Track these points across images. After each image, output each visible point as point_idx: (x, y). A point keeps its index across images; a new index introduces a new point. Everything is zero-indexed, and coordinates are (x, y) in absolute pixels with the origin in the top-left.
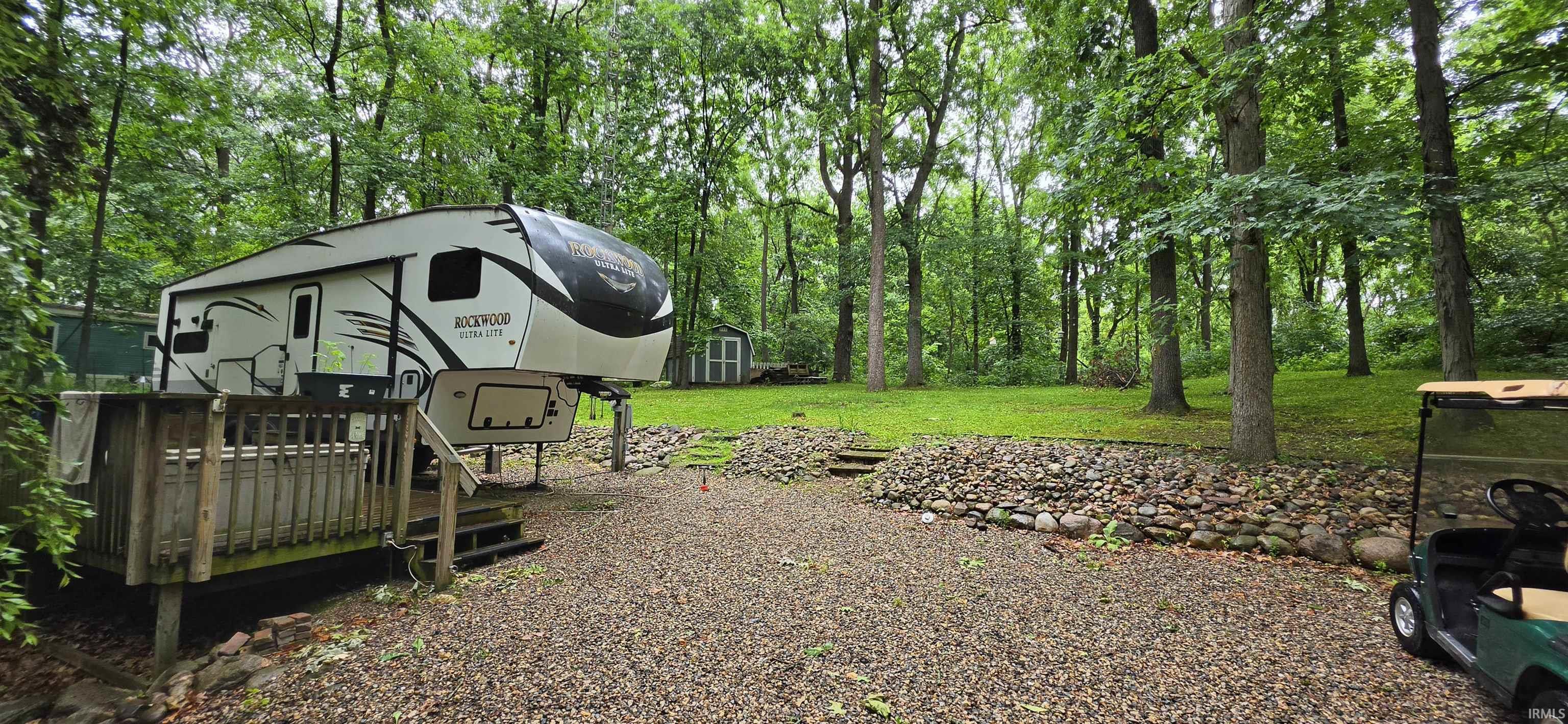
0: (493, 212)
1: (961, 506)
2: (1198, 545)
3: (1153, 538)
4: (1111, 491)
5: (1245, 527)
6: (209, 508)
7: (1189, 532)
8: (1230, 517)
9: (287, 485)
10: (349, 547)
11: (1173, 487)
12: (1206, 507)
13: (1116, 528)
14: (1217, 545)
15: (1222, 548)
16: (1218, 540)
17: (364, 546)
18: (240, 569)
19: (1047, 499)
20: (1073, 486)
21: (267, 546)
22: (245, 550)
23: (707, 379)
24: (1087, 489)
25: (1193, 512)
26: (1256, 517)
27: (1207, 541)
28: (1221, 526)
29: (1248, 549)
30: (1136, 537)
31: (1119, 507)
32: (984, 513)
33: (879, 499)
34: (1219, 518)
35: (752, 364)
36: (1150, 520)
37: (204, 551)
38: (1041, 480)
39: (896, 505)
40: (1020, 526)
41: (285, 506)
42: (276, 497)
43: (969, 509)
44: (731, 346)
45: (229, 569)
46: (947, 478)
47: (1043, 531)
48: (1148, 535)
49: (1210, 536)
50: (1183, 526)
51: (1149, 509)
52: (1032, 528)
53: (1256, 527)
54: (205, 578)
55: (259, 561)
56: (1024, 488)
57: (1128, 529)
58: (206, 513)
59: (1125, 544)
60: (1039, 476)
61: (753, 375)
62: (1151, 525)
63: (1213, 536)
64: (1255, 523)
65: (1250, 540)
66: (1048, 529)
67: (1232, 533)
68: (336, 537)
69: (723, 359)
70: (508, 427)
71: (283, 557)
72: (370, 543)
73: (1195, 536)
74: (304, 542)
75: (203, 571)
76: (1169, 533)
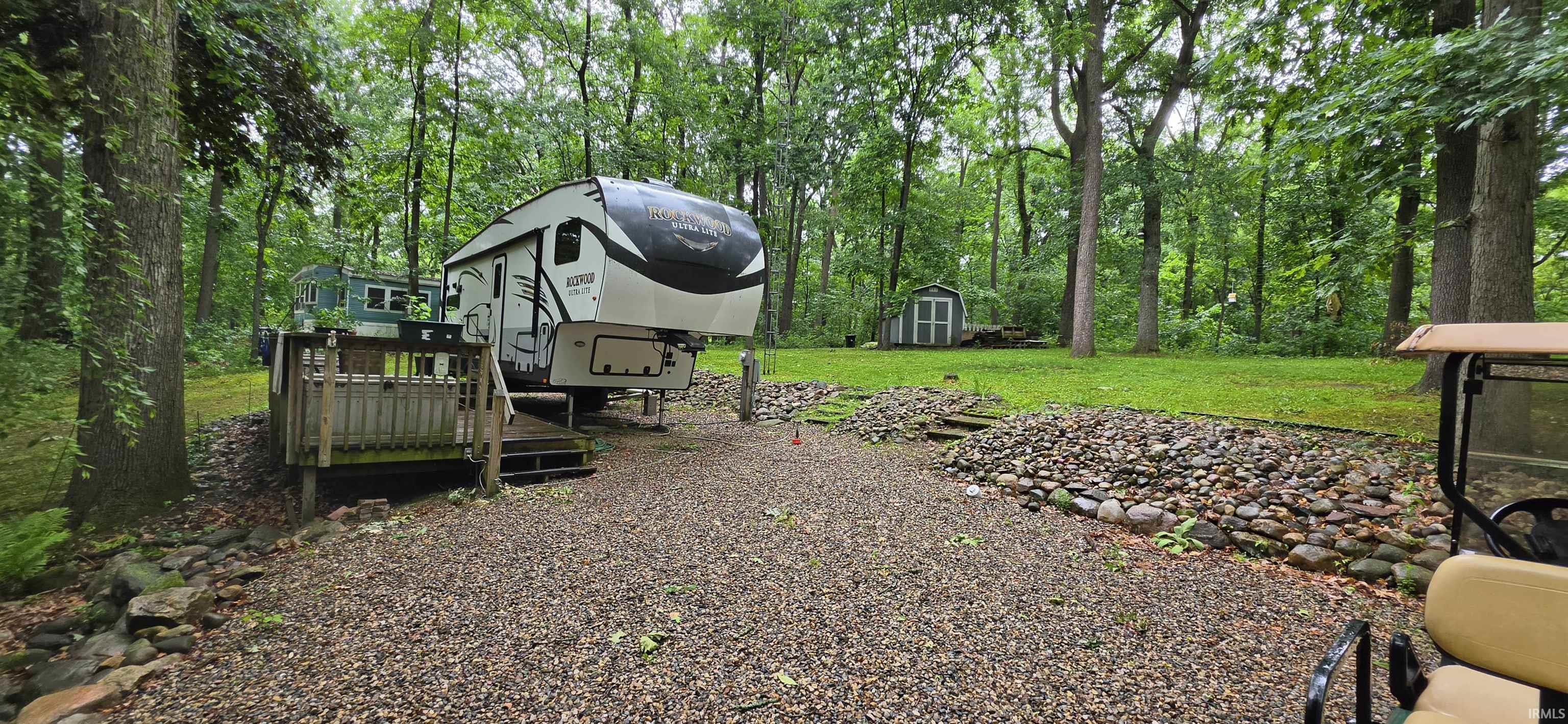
0: (587, 185)
1: (1026, 482)
2: (1300, 564)
3: (1241, 547)
4: (1214, 483)
5: (1382, 548)
6: (328, 416)
7: (1292, 544)
8: (1364, 532)
9: (388, 404)
10: (438, 456)
11: (1306, 486)
12: (1335, 515)
13: (1193, 528)
14: (1326, 566)
15: (1333, 572)
16: (1329, 560)
17: (449, 457)
18: (355, 462)
19: (1129, 485)
20: (1168, 472)
21: (370, 448)
22: (355, 449)
23: (915, 341)
24: (1185, 477)
25: (1312, 520)
26: (1404, 536)
27: (1312, 559)
28: (1344, 543)
29: (1371, 578)
30: (1217, 542)
31: (1214, 503)
32: (1048, 492)
33: (947, 466)
34: (1349, 532)
35: (965, 326)
36: (1242, 523)
37: (325, 446)
38: (1131, 462)
39: (962, 475)
40: (1080, 511)
41: (386, 420)
42: (379, 412)
43: (1034, 487)
44: (942, 308)
45: (346, 461)
46: (1029, 450)
47: (1104, 520)
48: (1233, 541)
49: (1318, 553)
50: (1287, 536)
51: (1251, 510)
52: (1092, 515)
53: (1399, 551)
54: (327, 464)
55: (367, 458)
56: (1107, 470)
57: (1208, 532)
58: (325, 419)
59: (1197, 548)
60: (1131, 457)
61: (964, 338)
62: (1242, 530)
63: (1323, 553)
64: (1401, 545)
65: (1380, 566)
66: (1111, 519)
67: (1356, 555)
68: (424, 446)
69: (933, 321)
70: (626, 374)
71: (386, 457)
72: (454, 455)
73: (1299, 550)
74: (400, 448)
75: (325, 460)
76: (1261, 541)
